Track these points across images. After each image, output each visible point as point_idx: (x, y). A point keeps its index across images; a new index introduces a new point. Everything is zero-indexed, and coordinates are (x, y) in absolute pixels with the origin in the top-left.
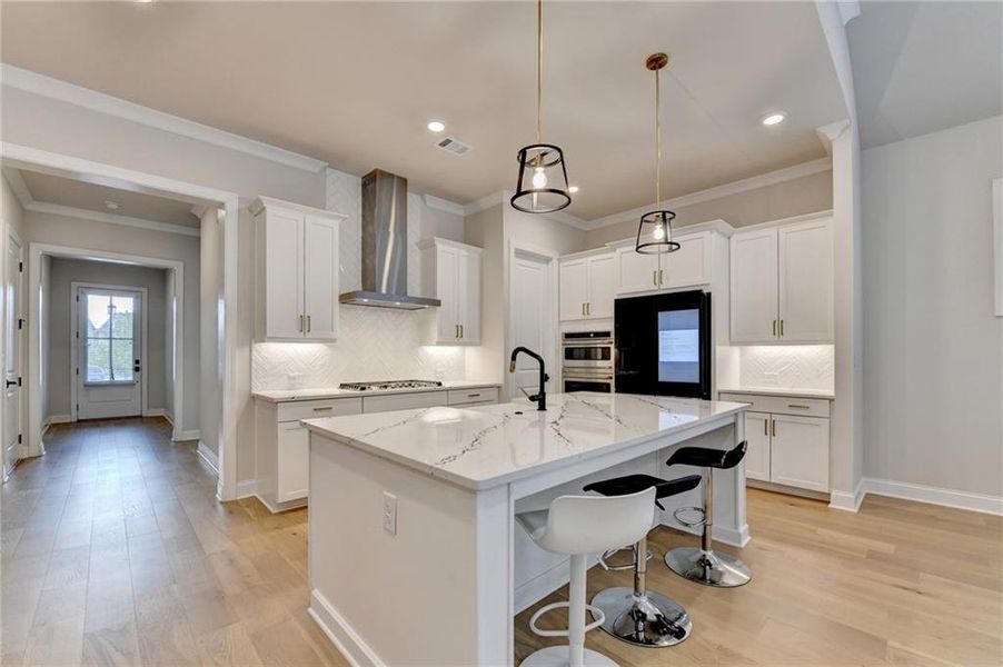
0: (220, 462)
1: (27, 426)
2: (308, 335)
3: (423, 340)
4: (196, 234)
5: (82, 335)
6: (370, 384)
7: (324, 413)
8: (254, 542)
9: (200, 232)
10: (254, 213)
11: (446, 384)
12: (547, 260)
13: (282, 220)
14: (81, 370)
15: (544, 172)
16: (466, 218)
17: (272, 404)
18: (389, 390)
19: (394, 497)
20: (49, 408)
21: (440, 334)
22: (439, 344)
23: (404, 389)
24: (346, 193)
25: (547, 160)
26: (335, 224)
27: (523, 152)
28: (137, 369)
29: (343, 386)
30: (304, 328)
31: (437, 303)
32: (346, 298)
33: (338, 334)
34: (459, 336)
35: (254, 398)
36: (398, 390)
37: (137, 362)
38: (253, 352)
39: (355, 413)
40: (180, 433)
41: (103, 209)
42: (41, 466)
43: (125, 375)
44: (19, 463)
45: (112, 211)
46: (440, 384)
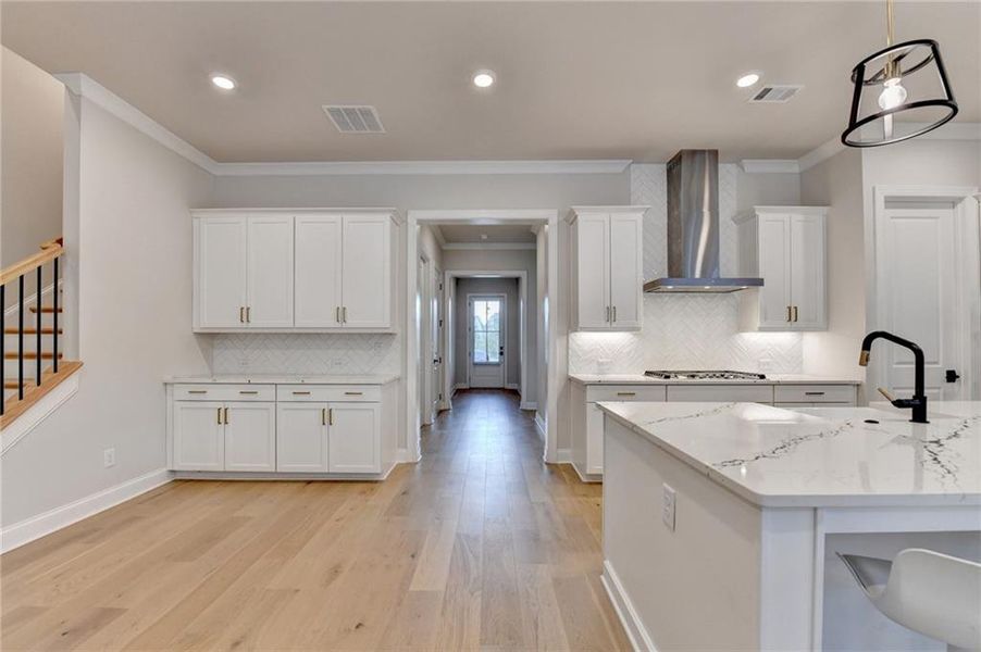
0: (546, 426)
1: (443, 390)
2: (614, 325)
3: (742, 327)
4: (533, 248)
5: (472, 330)
6: (677, 374)
7: (630, 397)
8: (566, 501)
9: (536, 246)
10: (570, 221)
11: (771, 377)
12: (953, 203)
13: (593, 224)
14: (472, 354)
15: (901, 83)
16: (801, 174)
17: (582, 386)
18: (697, 380)
19: (673, 491)
20: (456, 379)
21: (765, 317)
22: (761, 330)
23: (715, 380)
24: (650, 184)
25: (904, 65)
26: (639, 216)
27: (860, 69)
28: (501, 354)
29: (648, 373)
30: (611, 318)
31: (760, 282)
32: (650, 287)
33: (641, 323)
34: (792, 318)
35: (570, 380)
36: (707, 380)
37: (501, 348)
38: (570, 341)
39: (661, 401)
40: (525, 404)
41: (480, 241)
42: (450, 417)
43: (495, 359)
44: (440, 412)
45: (485, 241)
46: (762, 377)
